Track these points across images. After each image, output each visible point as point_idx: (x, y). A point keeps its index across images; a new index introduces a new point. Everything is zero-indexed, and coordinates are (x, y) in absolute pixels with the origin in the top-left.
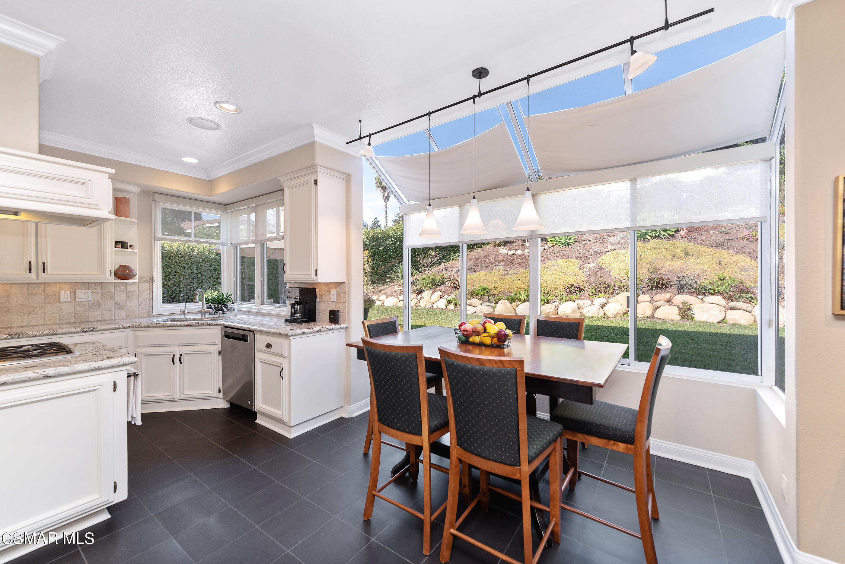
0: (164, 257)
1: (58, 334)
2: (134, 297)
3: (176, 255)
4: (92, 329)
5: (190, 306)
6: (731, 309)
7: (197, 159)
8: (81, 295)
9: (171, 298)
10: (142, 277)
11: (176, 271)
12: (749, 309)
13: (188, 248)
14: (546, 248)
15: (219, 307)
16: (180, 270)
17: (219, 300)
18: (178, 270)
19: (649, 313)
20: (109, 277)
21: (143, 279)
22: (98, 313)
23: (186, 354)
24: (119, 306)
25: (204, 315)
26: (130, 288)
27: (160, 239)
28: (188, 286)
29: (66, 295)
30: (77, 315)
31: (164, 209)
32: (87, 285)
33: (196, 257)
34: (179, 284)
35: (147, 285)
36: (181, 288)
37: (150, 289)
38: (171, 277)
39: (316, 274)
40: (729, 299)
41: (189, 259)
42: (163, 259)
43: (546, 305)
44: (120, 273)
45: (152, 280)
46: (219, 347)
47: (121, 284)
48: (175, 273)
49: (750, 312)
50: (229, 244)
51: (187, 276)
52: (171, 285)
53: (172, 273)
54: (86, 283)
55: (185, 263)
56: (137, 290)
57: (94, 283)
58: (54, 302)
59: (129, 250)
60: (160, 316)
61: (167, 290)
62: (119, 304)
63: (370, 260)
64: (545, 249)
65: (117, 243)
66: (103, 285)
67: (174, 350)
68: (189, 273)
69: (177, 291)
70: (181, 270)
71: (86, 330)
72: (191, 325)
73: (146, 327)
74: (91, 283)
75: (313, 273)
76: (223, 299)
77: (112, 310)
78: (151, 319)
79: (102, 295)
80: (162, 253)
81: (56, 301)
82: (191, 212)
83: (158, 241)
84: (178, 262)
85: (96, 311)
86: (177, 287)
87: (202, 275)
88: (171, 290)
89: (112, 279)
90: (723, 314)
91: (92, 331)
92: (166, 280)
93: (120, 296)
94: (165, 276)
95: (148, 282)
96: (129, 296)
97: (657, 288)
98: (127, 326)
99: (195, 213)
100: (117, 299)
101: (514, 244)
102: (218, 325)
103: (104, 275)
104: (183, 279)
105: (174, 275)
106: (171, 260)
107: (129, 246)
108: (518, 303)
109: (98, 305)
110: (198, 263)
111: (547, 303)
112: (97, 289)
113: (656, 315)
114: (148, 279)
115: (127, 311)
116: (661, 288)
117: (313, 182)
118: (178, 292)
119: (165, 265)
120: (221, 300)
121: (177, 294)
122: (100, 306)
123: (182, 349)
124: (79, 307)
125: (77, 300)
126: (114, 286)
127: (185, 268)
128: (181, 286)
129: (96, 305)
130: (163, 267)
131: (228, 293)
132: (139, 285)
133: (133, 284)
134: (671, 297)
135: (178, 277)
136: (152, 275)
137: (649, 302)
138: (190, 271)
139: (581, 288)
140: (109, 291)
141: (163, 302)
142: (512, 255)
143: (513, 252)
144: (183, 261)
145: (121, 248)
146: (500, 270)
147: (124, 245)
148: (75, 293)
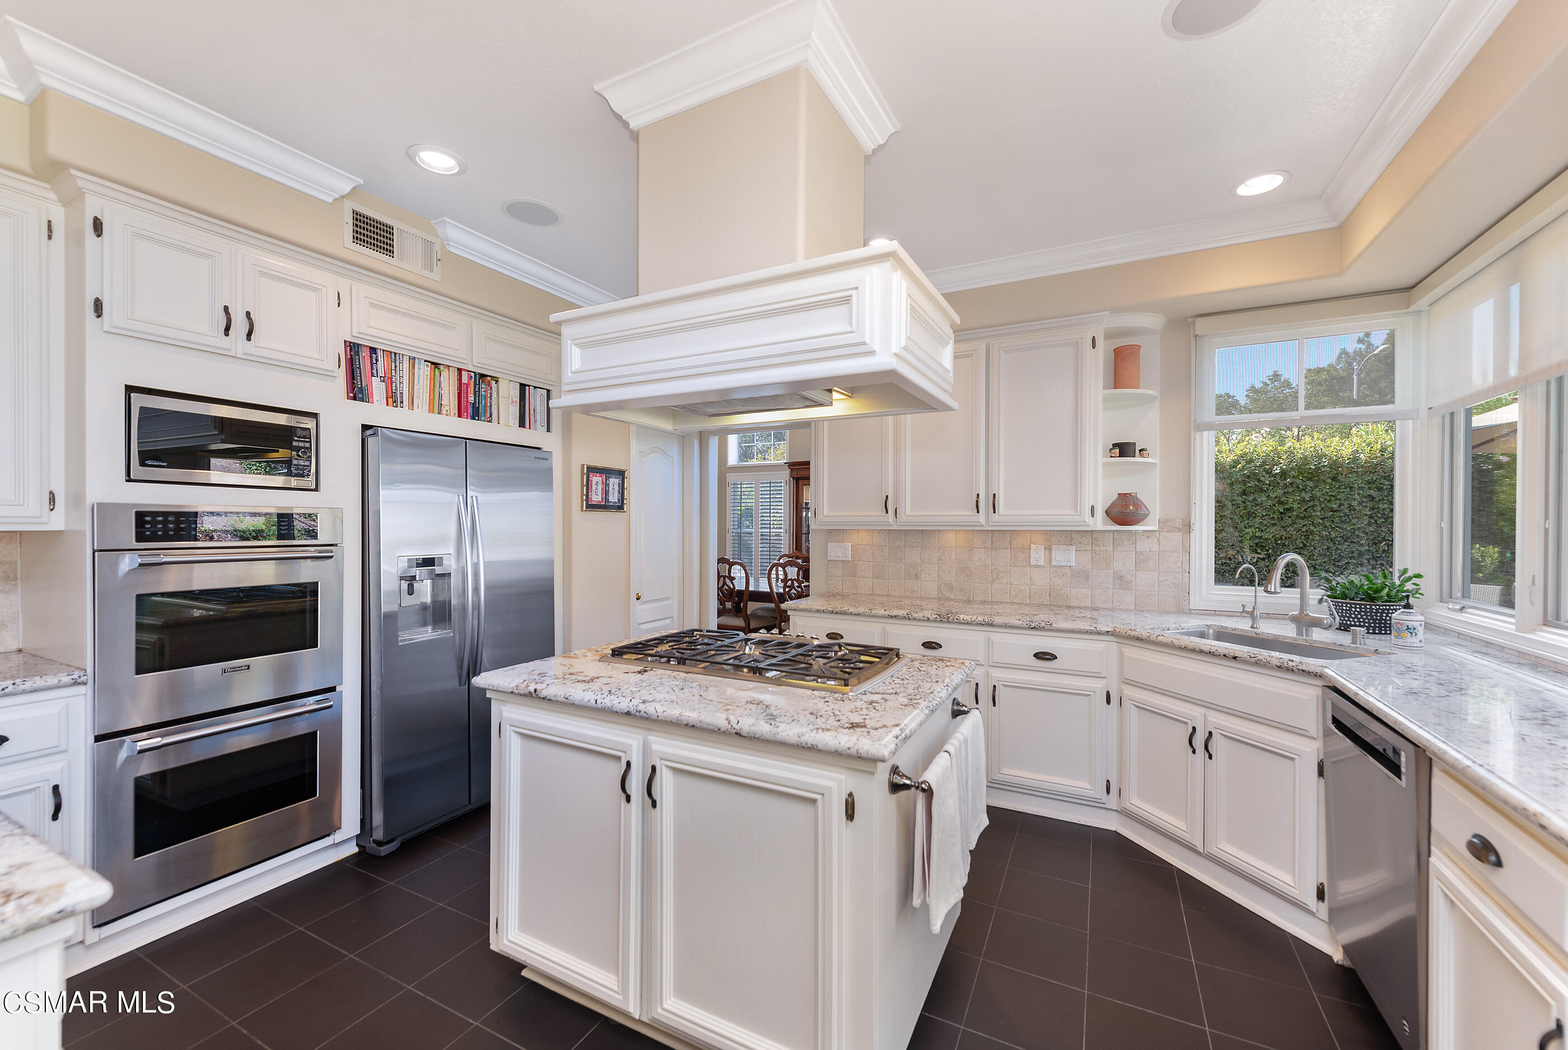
1: (995, 626)
2: (1151, 564)
4: (1043, 624)
7: (1277, 171)
8: (1060, 554)
9: (1338, 566)
10: (1167, 520)
11: (1350, 506)
13: (1383, 450)
15: (1366, 612)
16: (1360, 504)
17: (1370, 588)
18: (1354, 503)
20: (1089, 521)
21: (1169, 524)
22: (1085, 591)
23: (1223, 735)
24: (1122, 582)
25: (1306, 630)
26: (1140, 544)
27: (1210, 427)
28: (1380, 542)
29: (1038, 552)
30: (1054, 591)
32: (1069, 536)
34: (1358, 536)
35: (1177, 537)
36: (1362, 545)
37: (1183, 547)
38: (1337, 520)
41: (1385, 477)
44: (1118, 511)
45: (1187, 527)
46: (1315, 748)
47: (1125, 534)
48: (1347, 511)
51: (1379, 518)
52: (1336, 537)
53: (1339, 511)
54: (1067, 531)
55: (1374, 486)
56: (1153, 547)
57: (1079, 531)
58: (1023, 564)
59: (1138, 459)
60: (1205, 614)
61: (1328, 548)
62: (1121, 578)
65: (1111, 446)
66: (1095, 535)
67: (1196, 715)
68: (1384, 509)
69: (1353, 552)
70: (1364, 504)
71: (1033, 625)
72: (1235, 658)
73: (1138, 639)
74: (1075, 531)
76: (1382, 589)
77: (1108, 588)
78: (1185, 618)
79: (1092, 557)
81: (1025, 564)
83: (1205, 433)
84: (1356, 486)
85: (1083, 588)
86: (1352, 542)
88: (1337, 548)
89: (1099, 523)
91: (1043, 629)
92: (1326, 527)
93: (1123, 560)
95: (1179, 530)
96: (1140, 562)
98: (1105, 629)
100: (1118, 566)
102: (1314, 675)
103: (1081, 515)
105: (1345, 516)
106: (1338, 481)
107: (1137, 452)
109: (1086, 575)
112: (1084, 544)
114: (1179, 524)
115: (1136, 594)
118: (1355, 555)
119: (1323, 495)
120: (1377, 591)
121: (1351, 558)
122: (1088, 577)
123: (1214, 718)
124: (1056, 576)
125: (1054, 563)
126: (1113, 538)
127: (1374, 498)
128: (1363, 542)
129: (1082, 576)
131: (1405, 571)
132: (1161, 538)
133: (1148, 534)
135: (1354, 521)
136: (1189, 517)
138: (1386, 506)
140: (1104, 548)
141: (1219, 580)
144: (1369, 483)
145: (1119, 457)
147: (1126, 449)
148: (1050, 549)
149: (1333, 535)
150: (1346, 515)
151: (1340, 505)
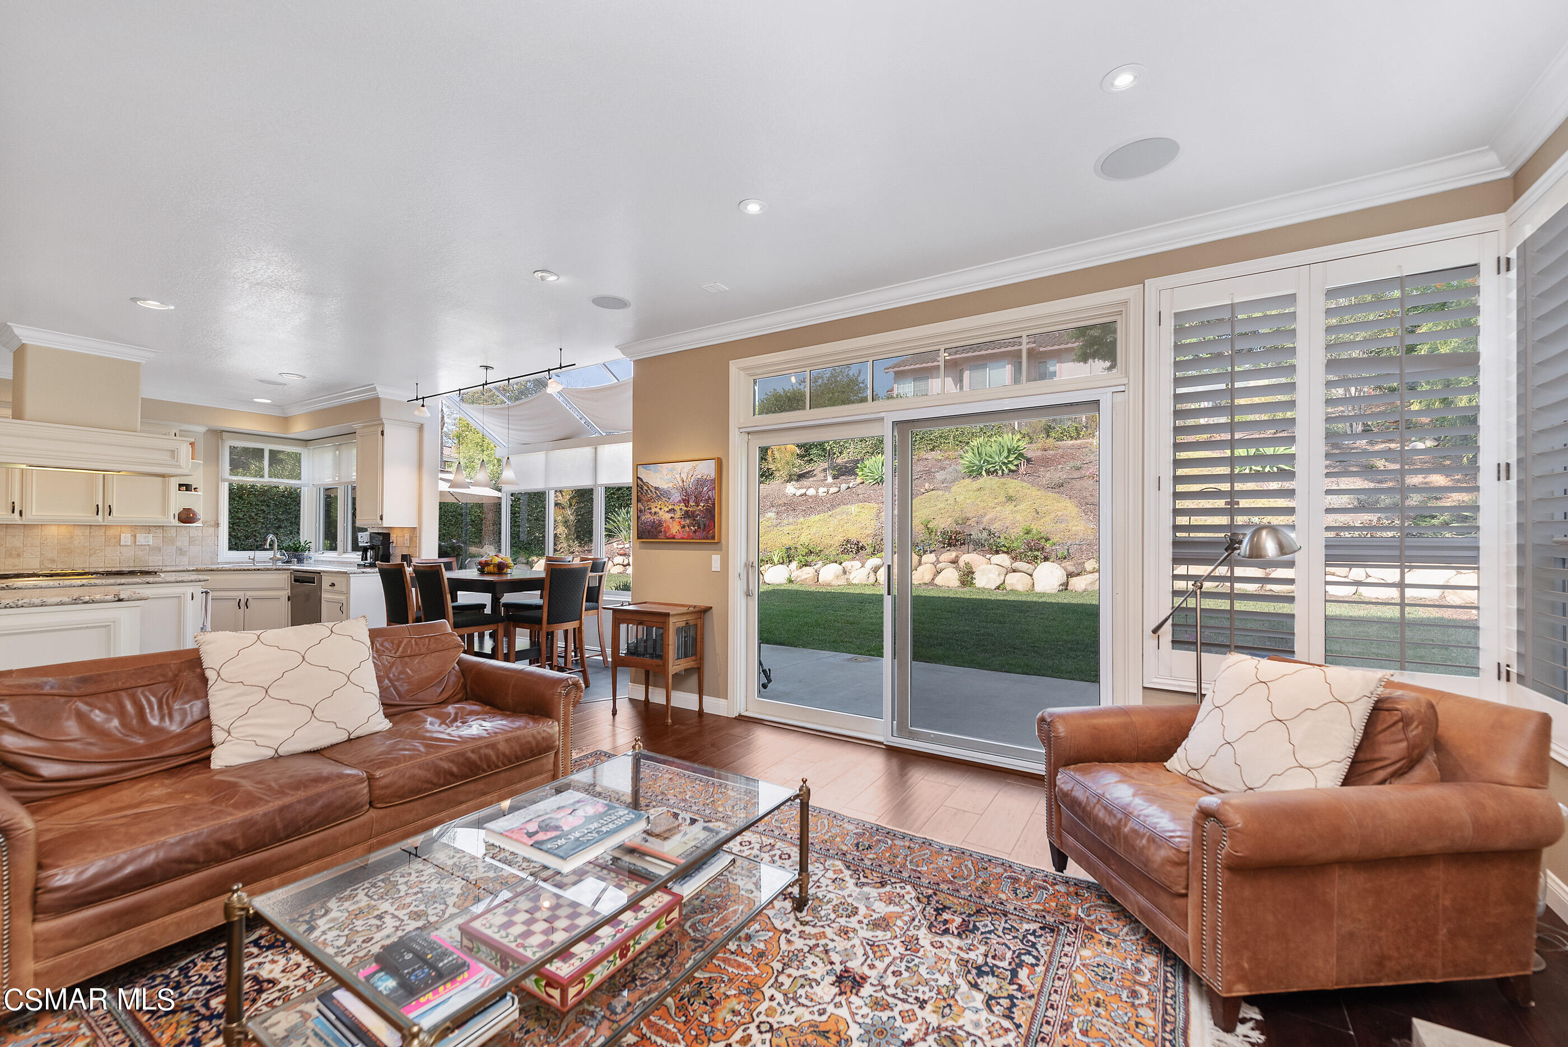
0: (232, 496)
2: (198, 542)
3: (250, 493)
5: (259, 555)
6: (1014, 571)
8: (142, 538)
9: (239, 545)
10: (207, 522)
11: (250, 516)
12: (1029, 571)
14: (851, 485)
15: (293, 554)
16: (256, 515)
17: (295, 547)
18: (253, 514)
19: (927, 578)
20: (172, 521)
21: (207, 524)
22: (158, 558)
23: (252, 598)
24: (181, 552)
25: (274, 561)
26: (193, 533)
27: (228, 480)
29: (126, 538)
30: (137, 559)
31: (232, 449)
32: (148, 528)
33: (283, 496)
35: (211, 530)
37: (215, 534)
38: (242, 525)
39: (382, 519)
40: (1015, 559)
42: (231, 498)
43: (804, 568)
44: (183, 517)
45: (217, 525)
46: (287, 592)
47: (184, 528)
49: (1031, 575)
50: (311, 485)
54: (147, 525)
56: (200, 534)
57: (156, 526)
59: (193, 492)
60: (226, 564)
61: (234, 535)
62: (181, 550)
63: (574, 502)
64: (849, 488)
65: (180, 485)
67: (240, 595)
72: (258, 570)
73: (211, 571)
74: (152, 526)
75: (379, 518)
76: (300, 547)
77: (173, 555)
78: (217, 564)
79: (163, 539)
80: (230, 490)
81: (115, 544)
82: (262, 450)
83: (225, 479)
85: (157, 556)
87: (291, 523)
89: (175, 522)
90: (1002, 578)
93: (182, 541)
94: (233, 524)
95: (213, 526)
96: (192, 541)
97: (950, 545)
99: (271, 451)
100: (179, 544)
101: (811, 479)
102: (288, 570)
103: (167, 518)
104: (262, 528)
106: (242, 499)
107: (193, 488)
108: (769, 565)
109: (159, 549)
110: (286, 505)
111: (806, 565)
112: (159, 532)
113: (935, 582)
114: (213, 523)
115: (189, 554)
116: (955, 545)
117: (380, 433)
120: (298, 548)
123: (249, 594)
124: (140, 551)
125: (137, 543)
126: (177, 530)
129: (157, 549)
130: (230, 511)
132: (203, 530)
133: (197, 528)
134: (957, 556)
136: (217, 520)
137: (933, 564)
139: (861, 544)
140: (171, 534)
141: (230, 549)
142: (801, 495)
143: (803, 491)
144: (261, 501)
145: (186, 490)
146: (770, 519)
147: (188, 487)
148: (135, 536)
149: (239, 535)
150: (248, 522)
151: (244, 515)
